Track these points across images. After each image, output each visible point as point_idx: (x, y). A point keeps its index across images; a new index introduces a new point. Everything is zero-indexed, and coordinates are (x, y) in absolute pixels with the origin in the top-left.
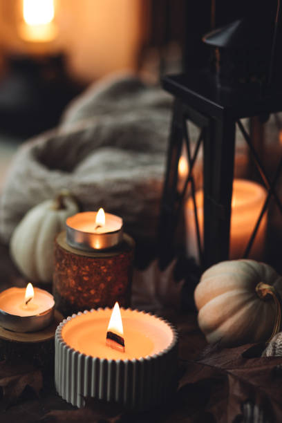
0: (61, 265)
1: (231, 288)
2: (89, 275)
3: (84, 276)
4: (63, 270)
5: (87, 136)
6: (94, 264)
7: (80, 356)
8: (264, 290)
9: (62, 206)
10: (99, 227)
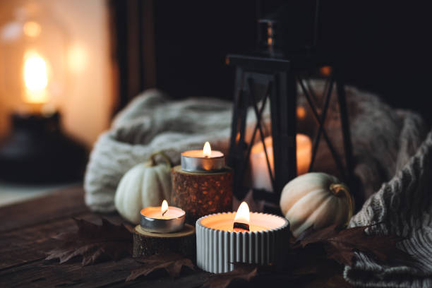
1: (312, 190)
3: (203, 190)
4: (185, 190)
5: (147, 126)
6: (211, 180)
8: (336, 188)
9: (155, 164)
10: (206, 156)
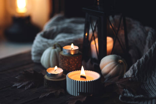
0: (63, 60)
2: (72, 62)
3: (70, 62)
5: (55, 30)
8: (120, 61)
9: (55, 48)
10: (72, 49)
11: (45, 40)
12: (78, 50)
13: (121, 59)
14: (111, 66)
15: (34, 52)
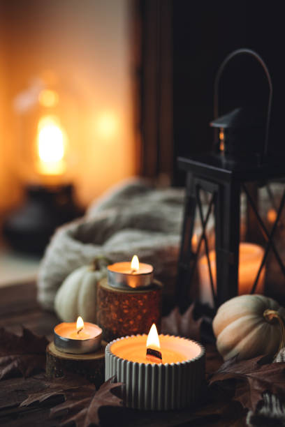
0: (104, 303)
1: (244, 315)
2: (129, 308)
4: (107, 306)
6: (133, 298)
7: (128, 363)
8: (271, 314)
9: (97, 268)
10: (134, 271)
11: (76, 246)
12: (149, 276)
13: (274, 309)
14: (242, 325)
15: (46, 279)
